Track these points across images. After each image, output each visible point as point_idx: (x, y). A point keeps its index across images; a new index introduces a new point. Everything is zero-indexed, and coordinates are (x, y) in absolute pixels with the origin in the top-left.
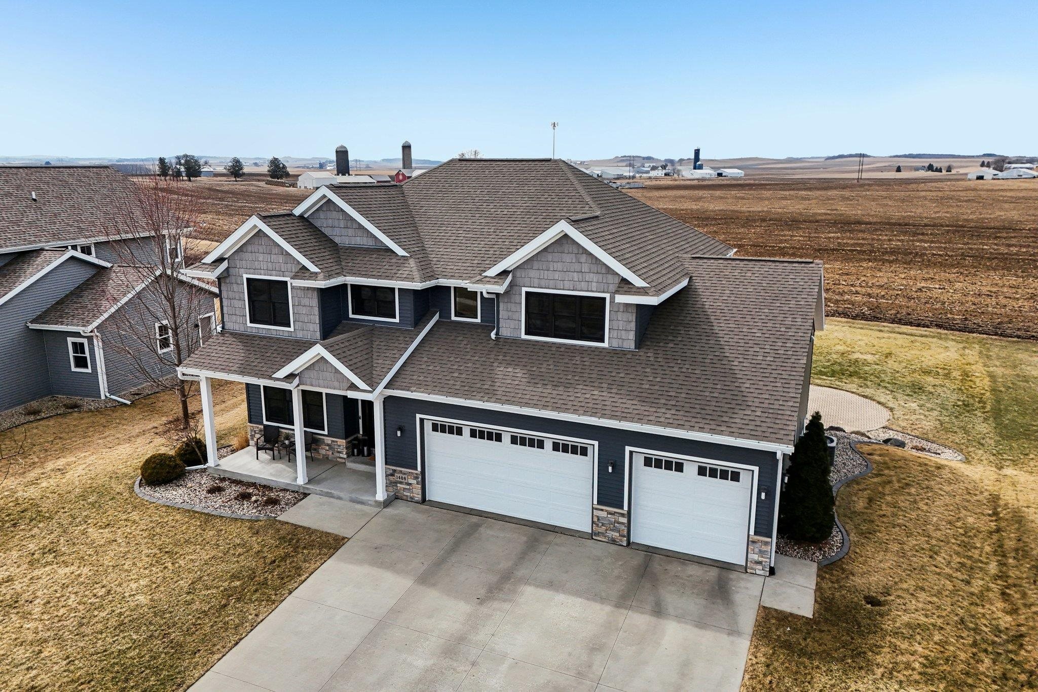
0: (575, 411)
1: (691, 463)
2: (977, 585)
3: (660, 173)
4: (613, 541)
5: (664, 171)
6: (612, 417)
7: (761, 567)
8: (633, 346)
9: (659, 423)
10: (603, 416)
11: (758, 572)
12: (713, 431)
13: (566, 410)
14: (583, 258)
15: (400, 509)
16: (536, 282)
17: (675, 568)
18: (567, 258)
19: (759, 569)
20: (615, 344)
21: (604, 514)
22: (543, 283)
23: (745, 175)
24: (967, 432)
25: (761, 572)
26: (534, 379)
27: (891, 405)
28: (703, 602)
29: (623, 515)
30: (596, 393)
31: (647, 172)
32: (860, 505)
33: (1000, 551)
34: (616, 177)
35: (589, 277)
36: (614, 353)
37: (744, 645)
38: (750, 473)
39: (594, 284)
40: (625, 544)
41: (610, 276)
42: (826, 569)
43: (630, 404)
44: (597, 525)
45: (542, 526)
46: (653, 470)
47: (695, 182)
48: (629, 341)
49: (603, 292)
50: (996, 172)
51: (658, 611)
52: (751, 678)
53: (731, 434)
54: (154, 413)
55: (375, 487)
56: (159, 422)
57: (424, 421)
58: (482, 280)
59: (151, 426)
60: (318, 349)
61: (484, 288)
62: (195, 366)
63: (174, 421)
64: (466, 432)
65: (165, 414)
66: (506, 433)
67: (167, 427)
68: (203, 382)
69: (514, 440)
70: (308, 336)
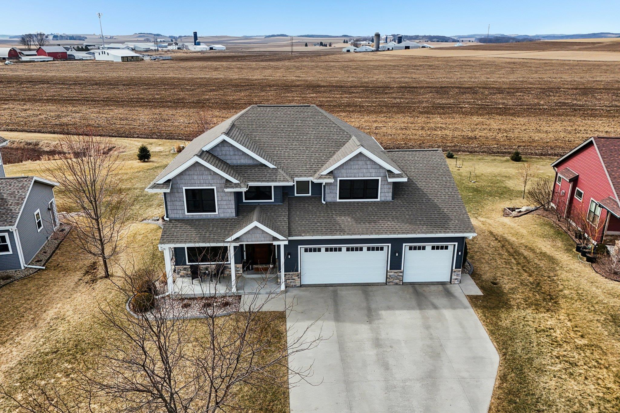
0: (386, 233)
1: (429, 246)
3: (174, 47)
4: (397, 284)
5: (177, 47)
6: (403, 233)
7: (457, 281)
8: (391, 199)
9: (423, 233)
10: (399, 233)
11: (456, 283)
12: (445, 232)
13: (382, 233)
14: (368, 162)
15: (294, 292)
16: (345, 175)
18: (360, 163)
19: (456, 282)
20: (383, 199)
21: (393, 273)
22: (348, 175)
23: (227, 48)
25: (457, 283)
26: (358, 221)
28: (446, 299)
29: (401, 272)
30: (389, 223)
31: (166, 47)
33: (510, 254)
34: (145, 50)
35: (371, 171)
36: (384, 203)
37: (472, 310)
38: (453, 246)
39: (374, 174)
40: (401, 284)
41: (381, 170)
42: (473, 275)
43: (407, 226)
44: (389, 279)
45: (362, 285)
46: (413, 251)
47: (199, 55)
48: (389, 197)
49: (378, 177)
50: (356, 48)
51: (435, 307)
52: (483, 322)
53: (452, 232)
54: (65, 270)
55: (279, 284)
56: (79, 275)
57: (301, 248)
58: (321, 177)
59: (76, 279)
60: (255, 224)
61: (324, 181)
62: (169, 242)
63: (87, 272)
64: (323, 250)
65: (75, 270)
66: (344, 247)
67: (88, 278)
68: (167, 250)
69: (348, 249)
70: (228, 215)
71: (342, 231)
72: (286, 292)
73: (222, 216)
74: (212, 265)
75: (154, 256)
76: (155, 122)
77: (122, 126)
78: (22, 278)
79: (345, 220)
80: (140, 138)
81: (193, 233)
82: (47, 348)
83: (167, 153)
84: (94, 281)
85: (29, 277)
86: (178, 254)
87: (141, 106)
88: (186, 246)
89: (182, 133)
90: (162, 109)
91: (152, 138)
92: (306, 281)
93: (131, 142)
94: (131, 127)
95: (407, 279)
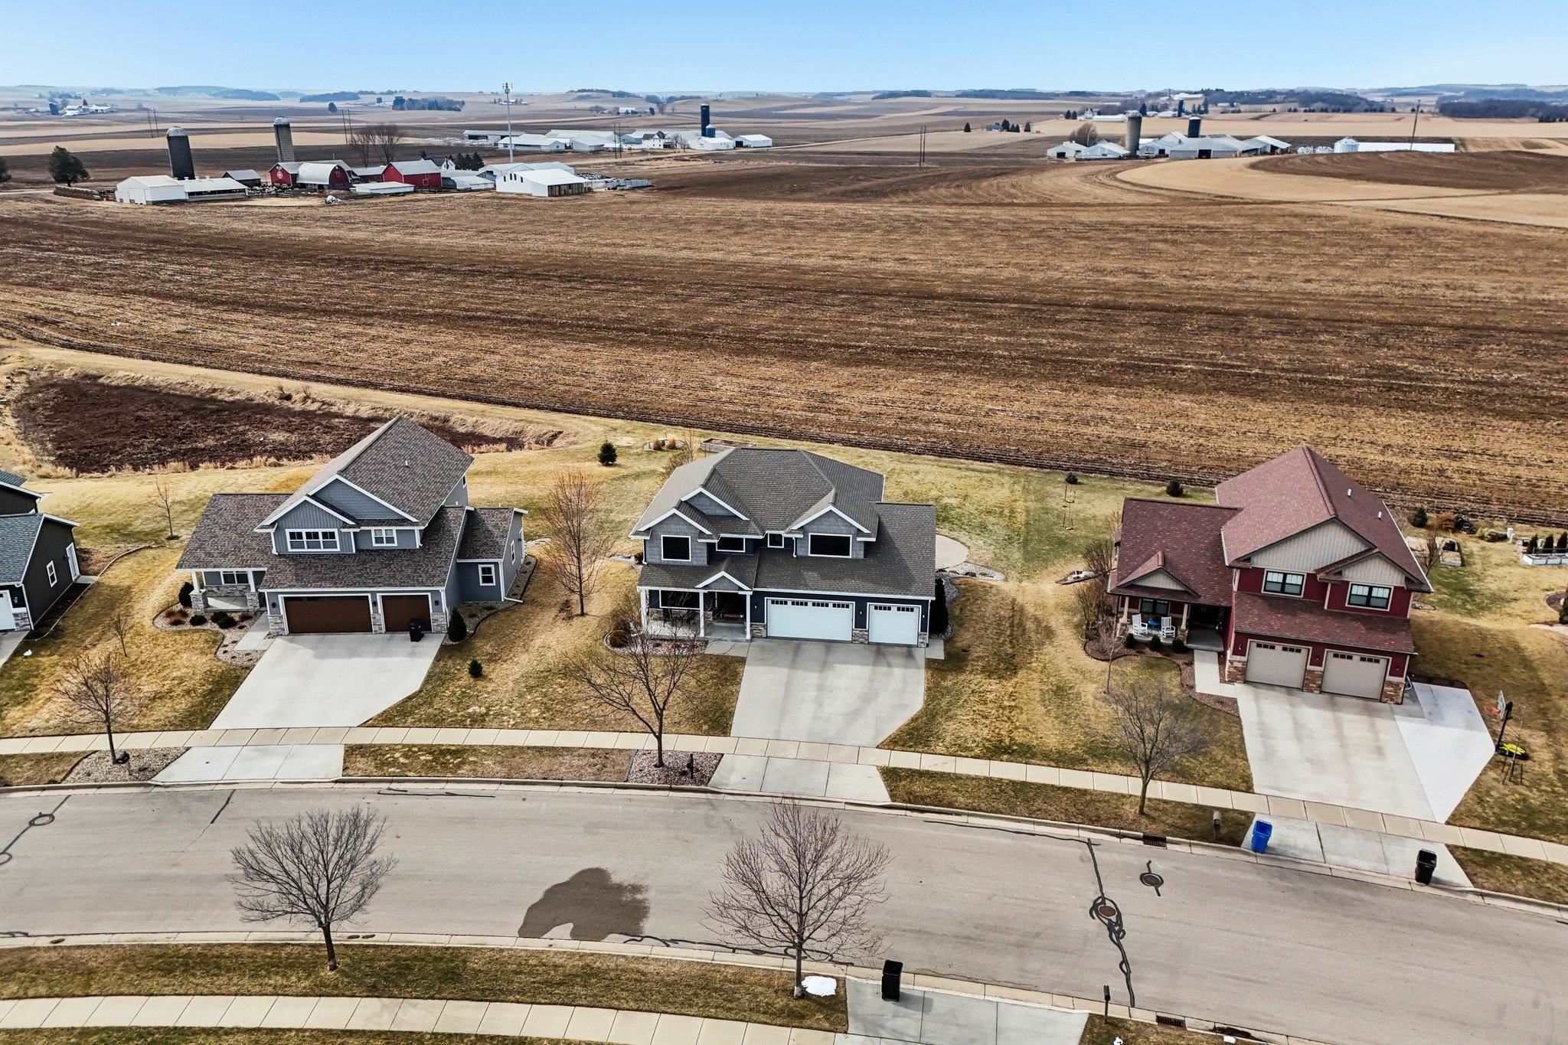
1: (894, 606)
2: (1002, 639)
3: (657, 143)
4: (861, 642)
5: (663, 142)
7: (924, 644)
8: (862, 559)
11: (923, 646)
14: (839, 521)
15: (758, 642)
16: (817, 530)
17: (890, 650)
18: (830, 520)
20: (852, 557)
21: (858, 632)
22: (821, 530)
24: (1008, 559)
26: (824, 577)
27: (968, 544)
28: (904, 659)
29: (866, 631)
30: (853, 581)
31: (638, 142)
32: (957, 612)
33: (1012, 625)
34: (593, 149)
35: (842, 528)
36: (853, 561)
37: (923, 671)
38: (918, 609)
39: (840, 530)
40: (866, 642)
41: (852, 528)
42: (947, 642)
43: (869, 585)
44: (855, 637)
45: (828, 641)
46: (877, 611)
48: (861, 557)
49: (849, 535)
50: (1081, 147)
51: (889, 665)
52: (927, 681)
53: (910, 594)
54: (543, 606)
55: (745, 633)
56: (554, 612)
57: (768, 600)
58: (791, 532)
59: (553, 615)
60: (723, 573)
61: (794, 536)
62: (646, 585)
63: (561, 610)
64: (790, 603)
65: (550, 606)
66: (810, 602)
67: (564, 615)
68: (643, 591)
69: (814, 604)
70: (700, 564)
71: (807, 587)
72: (751, 641)
73: (695, 563)
74: (684, 610)
75: (627, 598)
76: (619, 381)
77: (567, 388)
78: (504, 610)
79: (811, 576)
80: (600, 416)
81: (667, 577)
82: (541, 668)
83: (639, 450)
84: (570, 618)
85: (511, 608)
86: (653, 595)
87: (595, 340)
88: (660, 589)
89: (663, 408)
90: (630, 351)
91: (617, 417)
92: (772, 633)
93: (586, 424)
94: (583, 390)
95: (873, 639)
